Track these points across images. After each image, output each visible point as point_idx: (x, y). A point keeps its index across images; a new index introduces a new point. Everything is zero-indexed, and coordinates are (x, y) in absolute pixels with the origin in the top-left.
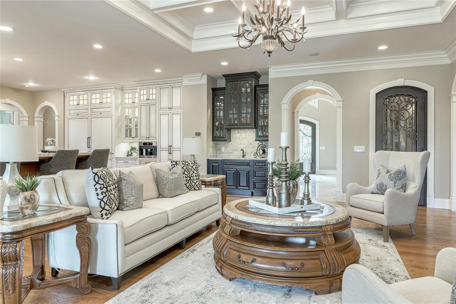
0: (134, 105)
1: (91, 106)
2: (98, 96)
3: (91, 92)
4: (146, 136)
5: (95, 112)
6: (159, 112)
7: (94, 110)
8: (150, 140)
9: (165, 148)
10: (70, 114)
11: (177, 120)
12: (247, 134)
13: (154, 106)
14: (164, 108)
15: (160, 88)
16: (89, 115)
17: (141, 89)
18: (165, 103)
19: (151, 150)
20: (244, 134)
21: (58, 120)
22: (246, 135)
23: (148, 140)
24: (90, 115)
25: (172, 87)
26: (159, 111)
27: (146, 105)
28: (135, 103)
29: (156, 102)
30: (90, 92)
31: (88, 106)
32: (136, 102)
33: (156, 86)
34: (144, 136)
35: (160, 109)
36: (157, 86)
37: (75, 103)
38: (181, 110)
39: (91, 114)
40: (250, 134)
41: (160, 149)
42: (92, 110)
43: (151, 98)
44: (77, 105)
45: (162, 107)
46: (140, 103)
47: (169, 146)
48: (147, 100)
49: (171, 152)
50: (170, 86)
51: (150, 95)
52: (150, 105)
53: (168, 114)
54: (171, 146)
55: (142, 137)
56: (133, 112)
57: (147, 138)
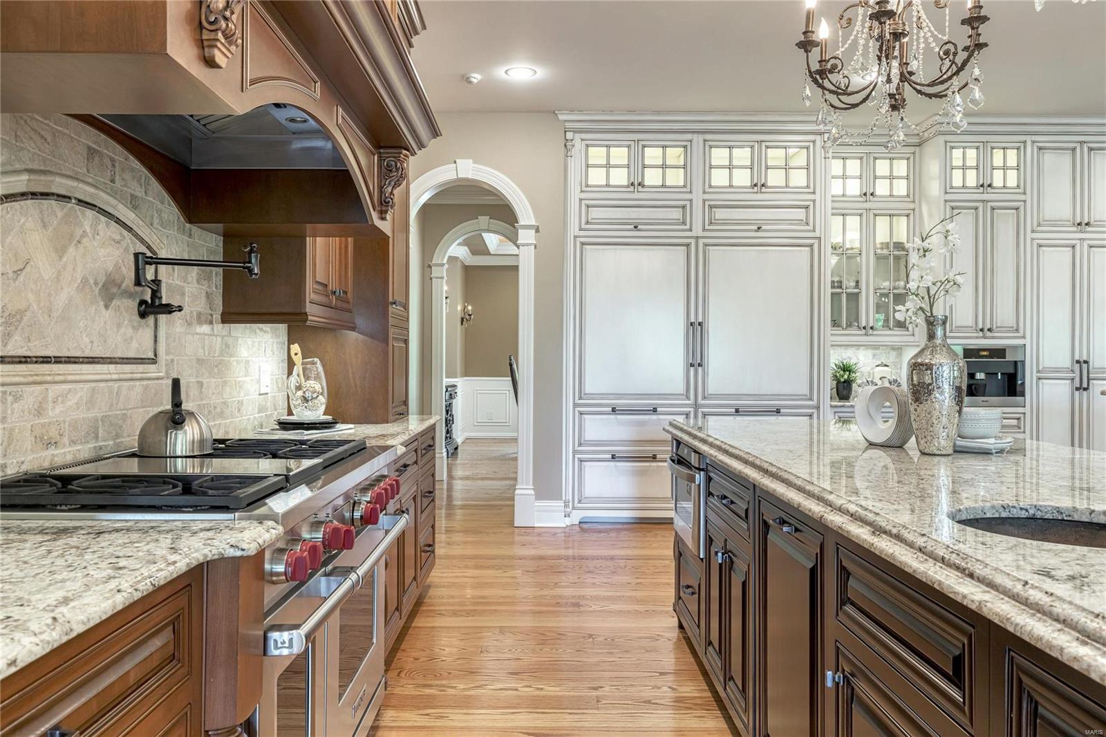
0: (868, 205)
1: (707, 196)
2: (742, 155)
3: (708, 137)
4: (976, 323)
5: (725, 222)
6: (1035, 235)
7: (720, 214)
8: (993, 338)
9: (1057, 370)
10: (587, 223)
13: (1013, 214)
14: (1055, 223)
15: (1040, 149)
16: (698, 231)
17: (953, 144)
18: (1057, 204)
21: (535, 246)
23: (984, 337)
24: (700, 233)
25: (1091, 149)
26: (1033, 231)
27: (976, 208)
28: (875, 199)
29: (1022, 197)
30: (701, 137)
31: (688, 196)
32: (878, 193)
33: (1022, 138)
34: (971, 325)
35: (1039, 225)
36: (1029, 139)
37: (620, 177)
39: (704, 230)
41: (1038, 371)
42: (710, 213)
43: (998, 182)
44: (631, 189)
45: (1046, 219)
46: (948, 197)
47: (1078, 362)
48: (982, 188)
49: (1085, 385)
50: (1082, 143)
51: (993, 168)
52: (993, 209)
53: (1073, 247)
54: (1086, 362)
55: (956, 327)
56: (868, 231)
57: (982, 330)
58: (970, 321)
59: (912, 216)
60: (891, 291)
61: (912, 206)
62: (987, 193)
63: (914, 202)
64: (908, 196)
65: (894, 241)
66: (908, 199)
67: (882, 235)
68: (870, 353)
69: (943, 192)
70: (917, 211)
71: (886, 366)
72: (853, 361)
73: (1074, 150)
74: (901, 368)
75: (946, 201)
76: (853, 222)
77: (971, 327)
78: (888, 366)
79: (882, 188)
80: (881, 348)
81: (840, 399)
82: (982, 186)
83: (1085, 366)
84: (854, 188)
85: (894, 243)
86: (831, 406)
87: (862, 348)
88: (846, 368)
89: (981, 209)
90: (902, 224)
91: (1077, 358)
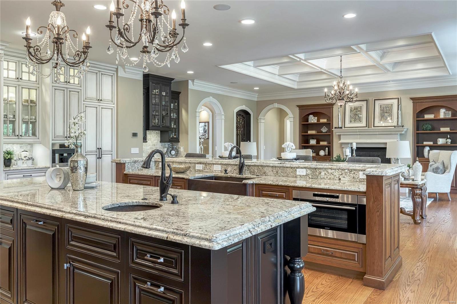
0: (19, 83)
4: (64, 135)
6: (85, 103)
9: (91, 152)
11: (107, 116)
12: (152, 135)
13: (77, 94)
14: (91, 99)
18: (91, 92)
19: (68, 154)
20: (149, 135)
22: (150, 136)
23: (67, 140)
25: (102, 74)
26: (84, 101)
27: (64, 90)
29: (80, 88)
34: (62, 135)
35: (86, 99)
38: (113, 104)
40: (153, 135)
41: (86, 152)
43: (72, 81)
45: (88, 97)
46: (54, 85)
47: (98, 149)
48: (66, 83)
49: (100, 157)
50: (99, 71)
51: (70, 76)
52: (70, 91)
53: (97, 108)
54: (101, 149)
55: (57, 136)
56: (19, 94)
57: (66, 137)
58: (61, 134)
59: (38, 90)
60: (29, 120)
61: (38, 86)
62: (68, 85)
63: (39, 84)
64: (36, 81)
65: (30, 99)
66: (36, 83)
67: (25, 96)
68: (19, 146)
69: (52, 83)
70: (40, 88)
71: (26, 151)
72: (11, 150)
73: (97, 73)
74: (32, 152)
75: (53, 86)
76: (12, 90)
77: (62, 136)
78: (27, 151)
79: (25, 77)
80: (24, 144)
81: (6, 167)
82: (66, 82)
83: (100, 150)
84: (12, 75)
85: (30, 100)
86: (4, 170)
87: (15, 144)
88: (9, 153)
89: (66, 90)
90: (33, 93)
91: (98, 147)
